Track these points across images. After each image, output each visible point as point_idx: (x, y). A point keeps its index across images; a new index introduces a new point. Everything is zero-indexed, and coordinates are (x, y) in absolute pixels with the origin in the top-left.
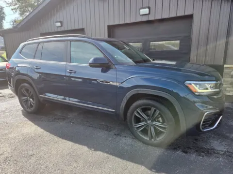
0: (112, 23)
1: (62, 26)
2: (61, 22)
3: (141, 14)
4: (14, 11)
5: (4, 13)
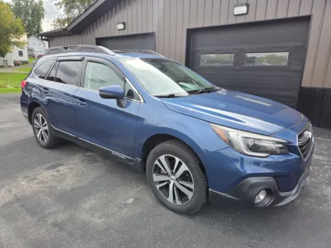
0: (193, 26)
1: (124, 29)
2: (124, 24)
5: (43, 9)
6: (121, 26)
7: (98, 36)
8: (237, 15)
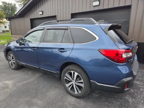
0: (74, 12)
1: (43, 14)
3: (93, 5)
4: (20, 6)
6: (41, 13)
7: (31, 18)
8: (94, 6)
